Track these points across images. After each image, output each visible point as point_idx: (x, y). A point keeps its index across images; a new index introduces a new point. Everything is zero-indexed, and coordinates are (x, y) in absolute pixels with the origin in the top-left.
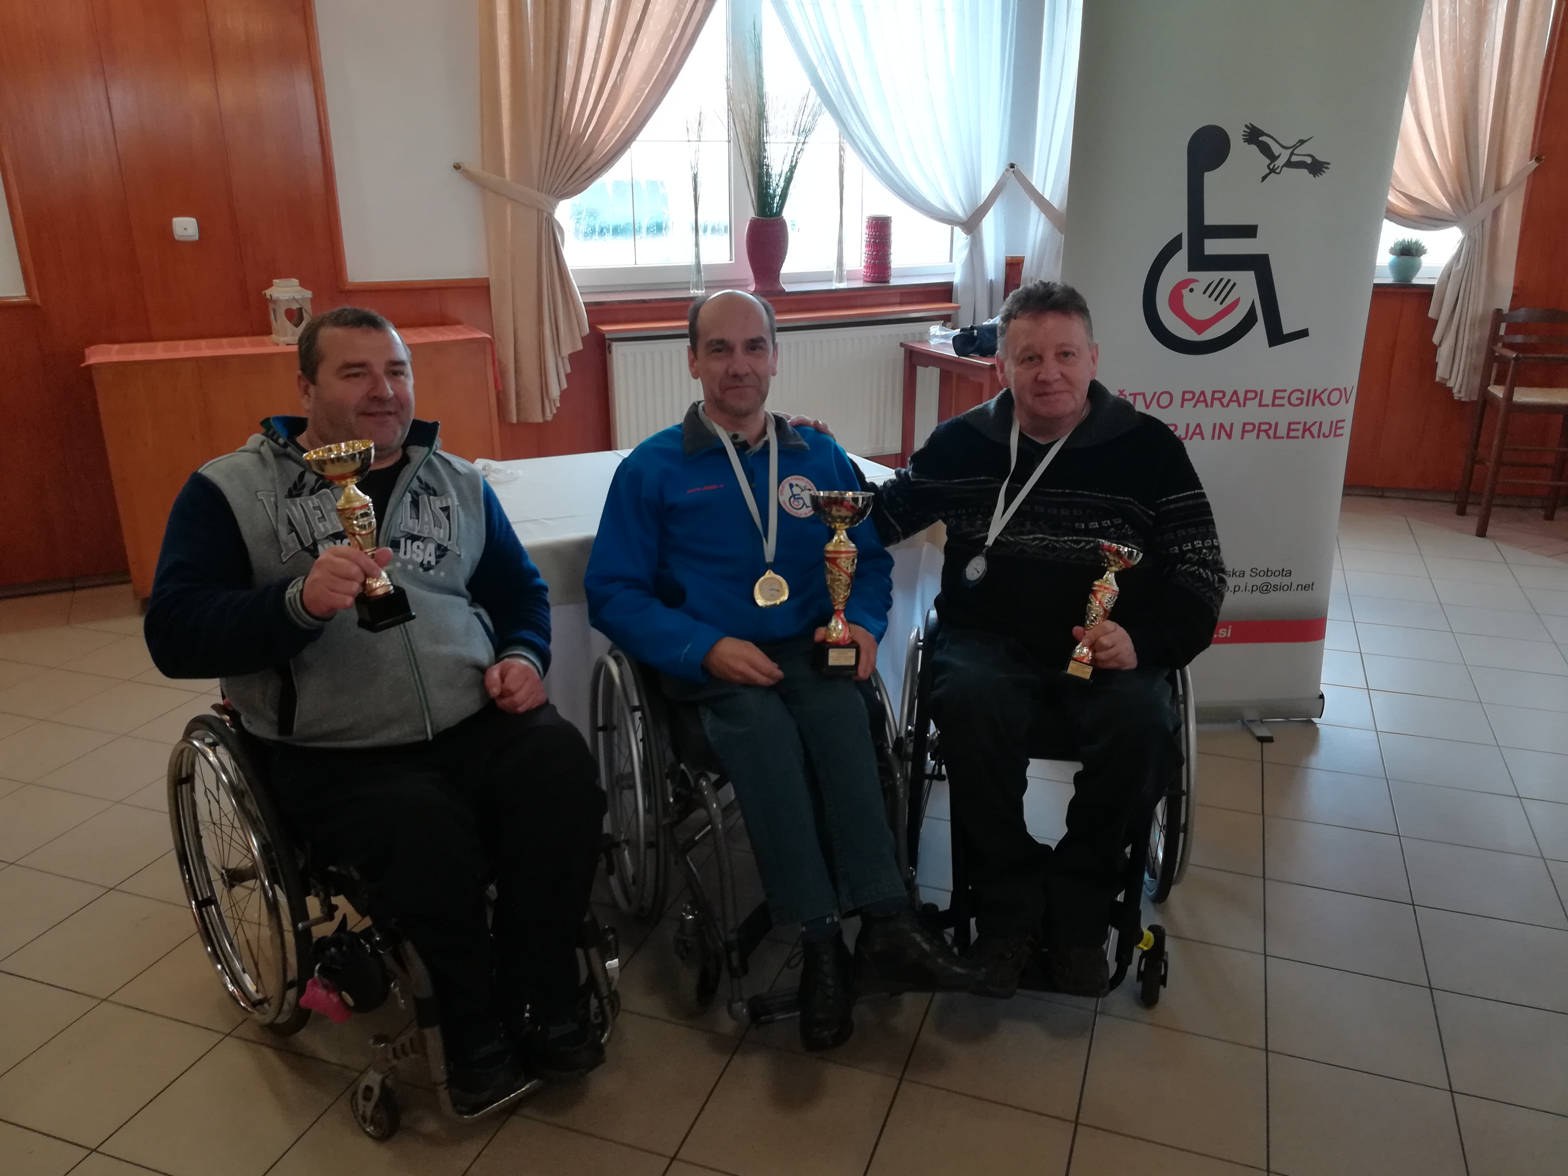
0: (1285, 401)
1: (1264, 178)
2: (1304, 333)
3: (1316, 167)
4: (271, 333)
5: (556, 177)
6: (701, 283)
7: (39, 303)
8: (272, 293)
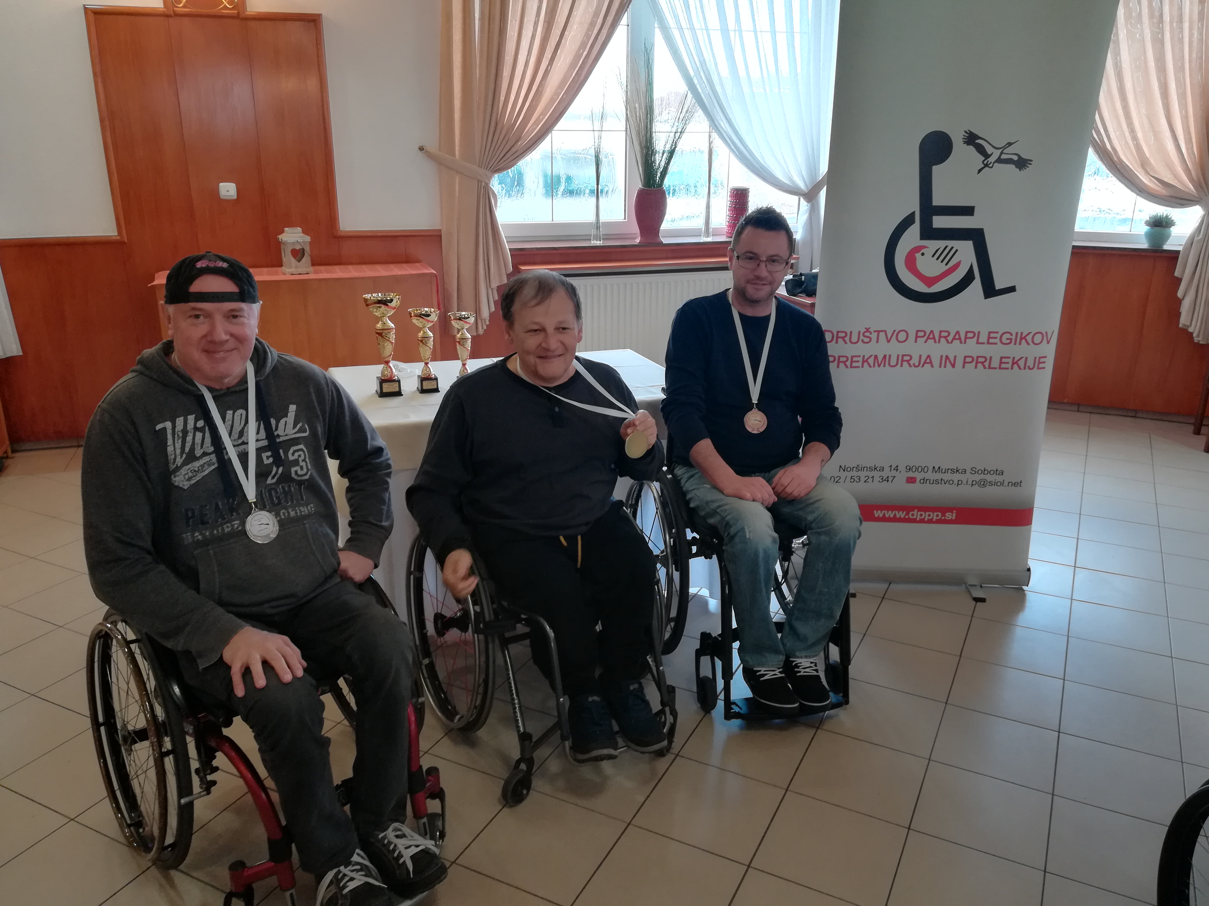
0: (997, 341)
1: (980, 171)
2: (1012, 289)
3: (1022, 163)
4: (280, 265)
5: (492, 157)
6: (600, 237)
7: (126, 241)
8: (283, 237)
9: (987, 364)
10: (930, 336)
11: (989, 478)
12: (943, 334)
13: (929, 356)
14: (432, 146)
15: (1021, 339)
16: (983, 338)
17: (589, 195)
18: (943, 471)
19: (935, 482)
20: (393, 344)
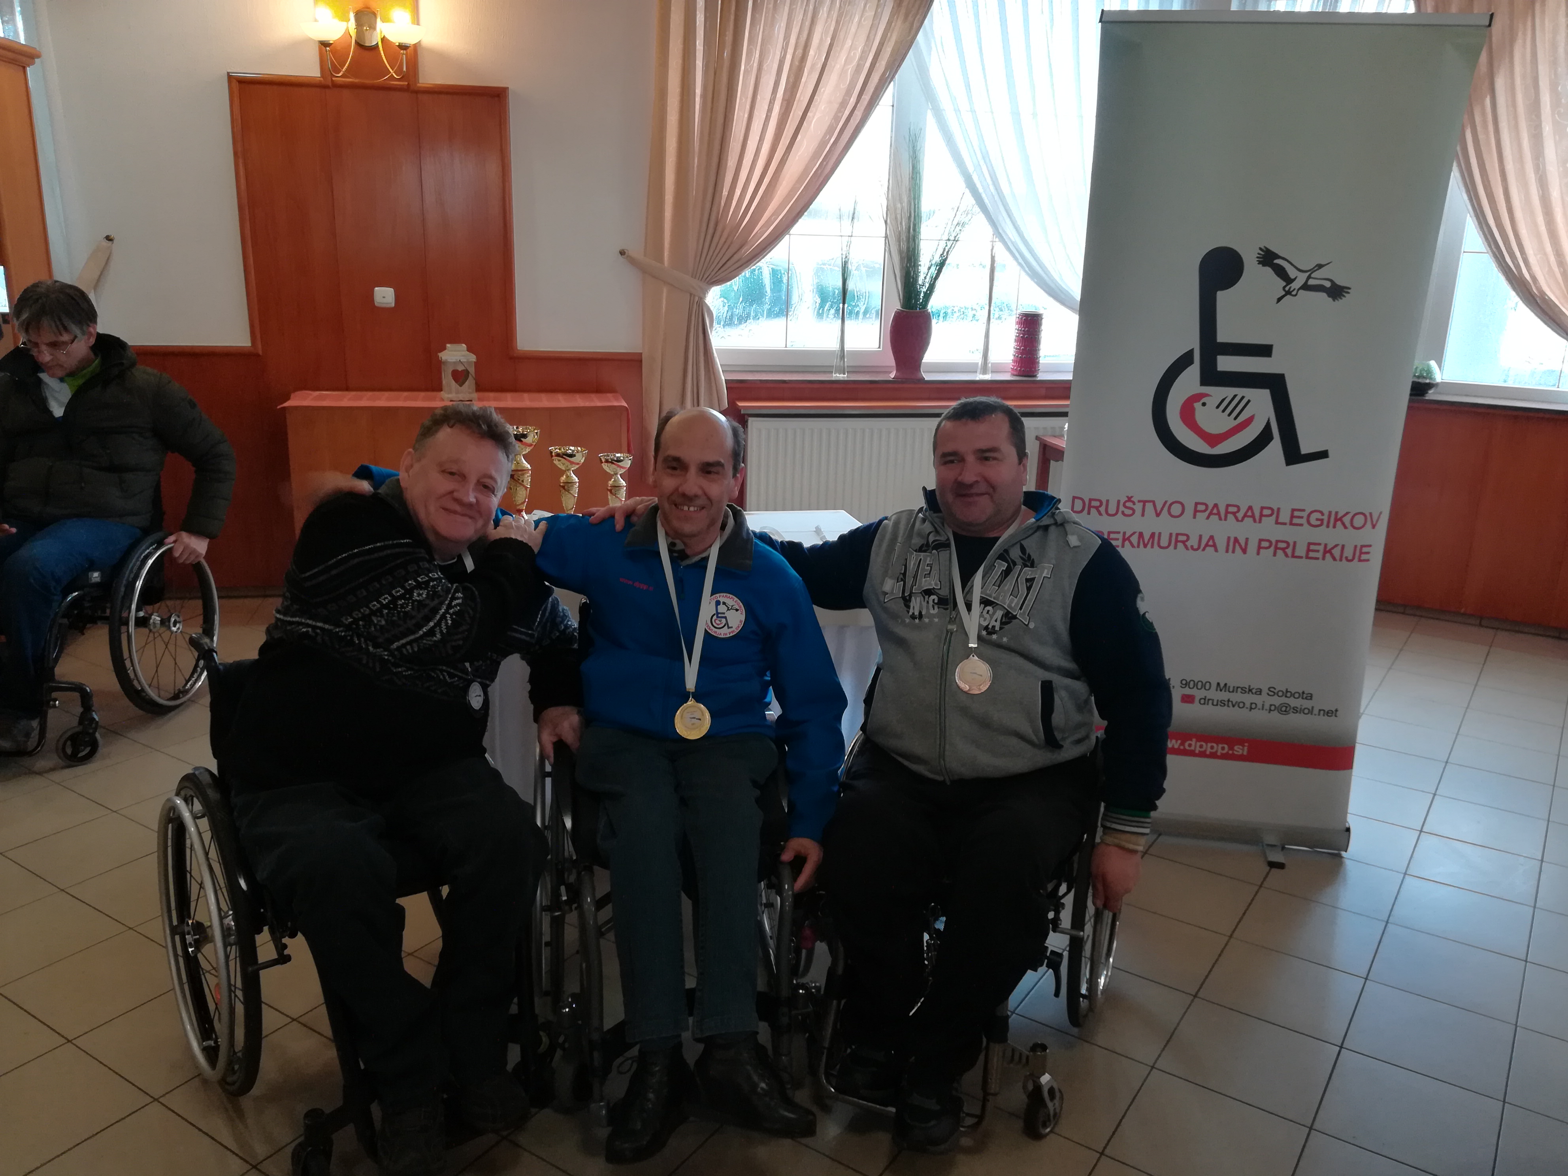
0: (1304, 521)
1: (1279, 300)
2: (1323, 455)
3: (1336, 292)
5: (710, 264)
6: (844, 368)
7: (260, 353)
8: (444, 356)
9: (1289, 551)
10: (1214, 511)
11: (1293, 702)
12: (1231, 509)
13: (1212, 538)
14: (636, 250)
15: (1336, 520)
16: (1285, 517)
17: (835, 316)
18: (1231, 690)
19: (1219, 703)
20: (528, 490)
